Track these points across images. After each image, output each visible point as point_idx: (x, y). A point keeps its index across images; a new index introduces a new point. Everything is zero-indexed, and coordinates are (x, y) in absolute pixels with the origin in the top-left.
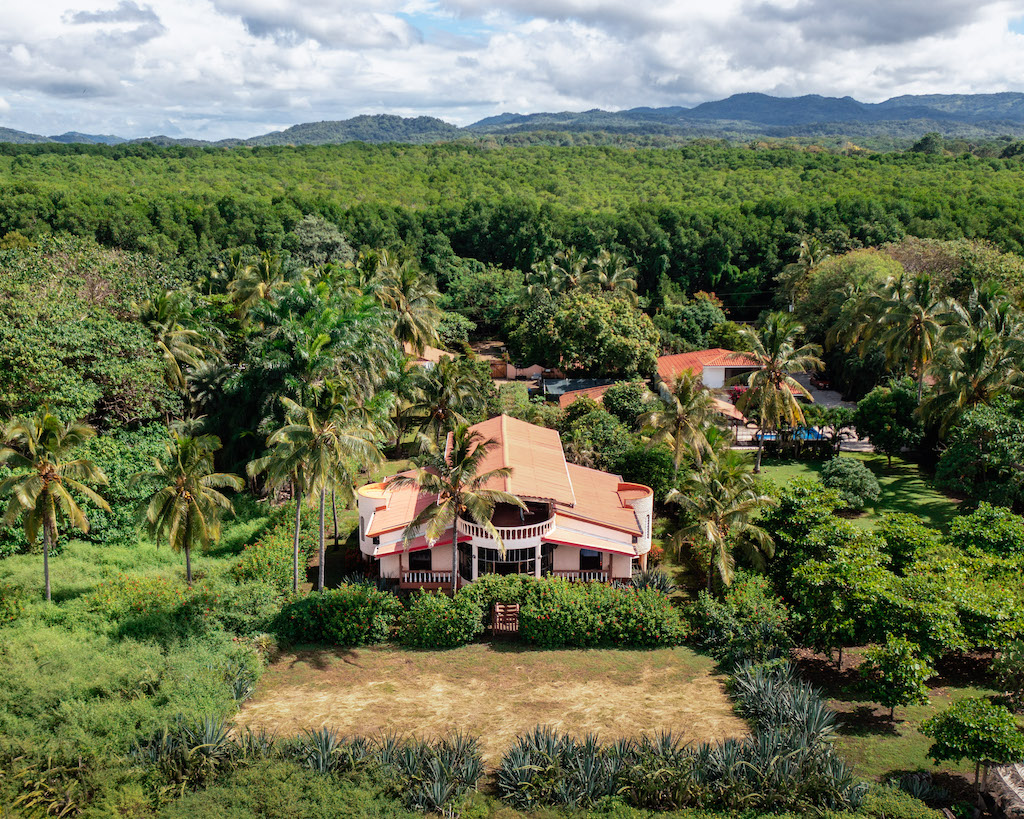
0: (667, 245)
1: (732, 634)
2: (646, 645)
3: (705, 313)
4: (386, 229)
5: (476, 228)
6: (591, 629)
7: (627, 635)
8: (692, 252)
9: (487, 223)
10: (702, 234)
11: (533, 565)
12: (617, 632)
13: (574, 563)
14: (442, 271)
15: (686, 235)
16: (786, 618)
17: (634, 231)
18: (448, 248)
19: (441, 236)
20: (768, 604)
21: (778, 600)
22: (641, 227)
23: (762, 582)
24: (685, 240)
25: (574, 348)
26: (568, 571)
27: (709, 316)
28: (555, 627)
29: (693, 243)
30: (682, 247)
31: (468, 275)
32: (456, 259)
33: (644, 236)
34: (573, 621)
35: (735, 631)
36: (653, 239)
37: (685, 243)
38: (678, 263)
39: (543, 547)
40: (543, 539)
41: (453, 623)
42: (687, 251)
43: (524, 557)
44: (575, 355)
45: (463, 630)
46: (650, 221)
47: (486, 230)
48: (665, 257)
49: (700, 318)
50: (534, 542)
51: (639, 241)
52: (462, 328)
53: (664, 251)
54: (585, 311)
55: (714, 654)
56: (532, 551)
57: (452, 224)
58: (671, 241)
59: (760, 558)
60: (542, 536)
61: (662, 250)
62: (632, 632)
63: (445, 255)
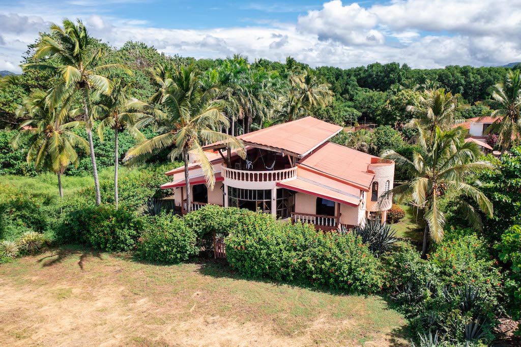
0: (463, 82)
1: (429, 293)
2: (340, 289)
3: (479, 109)
4: (328, 74)
5: (370, 76)
6: (286, 265)
7: (320, 276)
8: (475, 85)
9: (375, 73)
10: (482, 77)
11: (269, 204)
12: (311, 273)
13: (311, 209)
14: (352, 93)
15: (473, 77)
16: (497, 283)
17: (447, 76)
18: (356, 83)
19: (353, 78)
20: (476, 266)
21: (491, 263)
22: (450, 74)
23: (474, 241)
24: (472, 80)
25: (398, 114)
26: (307, 215)
27: (481, 110)
28: (251, 259)
29: (477, 81)
30: (470, 83)
31: (362, 94)
32: (360, 88)
33: (451, 78)
34: (269, 255)
35: (433, 290)
36: (456, 79)
37: (472, 81)
38: (468, 90)
39: (279, 192)
40: (278, 184)
41: (168, 243)
42: (473, 84)
43: (261, 197)
44: (398, 118)
45: (175, 250)
46: (455, 72)
47: (374, 76)
48: (462, 88)
49: (476, 111)
50: (271, 185)
51: (449, 81)
52: (354, 115)
53: (462, 85)
54: (406, 96)
55: (407, 311)
56: (268, 193)
57: (359, 74)
58: (465, 81)
59: (478, 218)
60: (277, 181)
61: (460, 84)
62: (325, 274)
63: (354, 85)
